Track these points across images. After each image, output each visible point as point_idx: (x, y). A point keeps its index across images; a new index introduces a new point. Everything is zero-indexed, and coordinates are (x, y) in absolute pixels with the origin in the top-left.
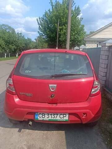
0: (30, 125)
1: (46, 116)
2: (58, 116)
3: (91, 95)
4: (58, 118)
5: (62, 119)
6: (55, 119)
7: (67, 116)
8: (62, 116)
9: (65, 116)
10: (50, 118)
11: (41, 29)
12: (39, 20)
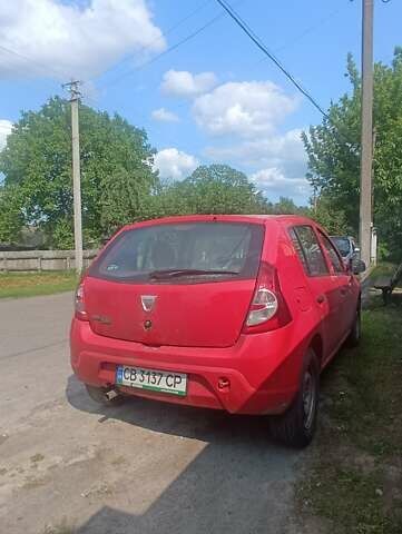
0: (108, 396)
1: (139, 376)
2: (164, 378)
3: (244, 330)
4: (164, 384)
5: (172, 388)
6: (155, 385)
7: (184, 380)
8: (171, 381)
9: (178, 380)
10: (145, 383)
11: (316, 163)
12: (309, 136)
